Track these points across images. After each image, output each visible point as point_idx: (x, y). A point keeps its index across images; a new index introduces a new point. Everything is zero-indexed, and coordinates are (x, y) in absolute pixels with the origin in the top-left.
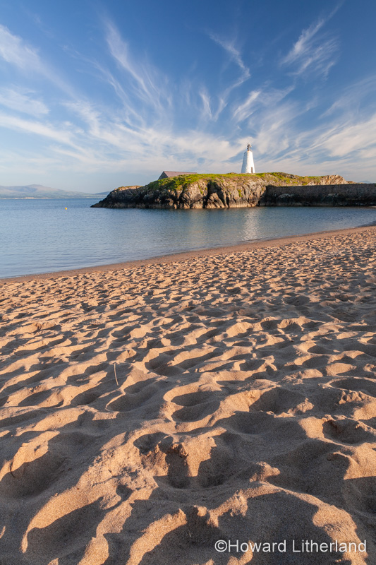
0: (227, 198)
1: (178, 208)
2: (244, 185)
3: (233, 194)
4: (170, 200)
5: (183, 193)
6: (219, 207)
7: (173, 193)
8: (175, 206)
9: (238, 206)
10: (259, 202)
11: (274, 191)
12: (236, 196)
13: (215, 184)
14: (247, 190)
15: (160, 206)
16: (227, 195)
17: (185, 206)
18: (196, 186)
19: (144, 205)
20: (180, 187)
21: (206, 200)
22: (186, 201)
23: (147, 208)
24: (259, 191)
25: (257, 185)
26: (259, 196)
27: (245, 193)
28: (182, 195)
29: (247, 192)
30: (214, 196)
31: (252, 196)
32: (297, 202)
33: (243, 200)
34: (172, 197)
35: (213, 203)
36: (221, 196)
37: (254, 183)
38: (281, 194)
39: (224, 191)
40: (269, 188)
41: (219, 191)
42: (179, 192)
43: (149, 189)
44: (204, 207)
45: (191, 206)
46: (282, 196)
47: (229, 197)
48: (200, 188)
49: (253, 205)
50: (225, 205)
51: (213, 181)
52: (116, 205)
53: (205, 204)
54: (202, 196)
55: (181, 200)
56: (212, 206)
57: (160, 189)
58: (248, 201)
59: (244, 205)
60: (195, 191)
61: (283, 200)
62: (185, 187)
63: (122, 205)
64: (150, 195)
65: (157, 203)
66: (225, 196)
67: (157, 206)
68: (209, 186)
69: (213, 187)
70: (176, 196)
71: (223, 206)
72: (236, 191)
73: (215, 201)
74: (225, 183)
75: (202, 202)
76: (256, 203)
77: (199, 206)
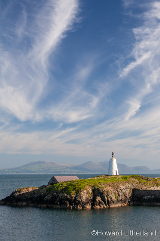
0: (108, 200)
1: (74, 208)
2: (118, 190)
3: (112, 197)
4: (67, 202)
5: (76, 196)
6: (102, 207)
7: (69, 196)
8: (71, 207)
9: (116, 206)
10: (129, 202)
11: (138, 193)
12: (114, 198)
13: (98, 190)
14: (120, 193)
15: (59, 207)
16: (107, 198)
17: (79, 207)
18: (85, 191)
19: (45, 205)
20: (74, 192)
21: (93, 202)
22: (79, 203)
23: (48, 208)
24: (128, 193)
25: (126, 188)
26: (128, 197)
27: (119, 195)
28: (75, 198)
29: (120, 195)
30: (99, 199)
31: (124, 197)
32: (157, 202)
33: (118, 201)
34: (68, 200)
35: (98, 204)
36: (103, 199)
37: (124, 187)
38: (144, 196)
39: (105, 195)
40: (134, 190)
41: (101, 194)
42: (74, 196)
43: (47, 191)
44: (92, 208)
45: (83, 207)
46: (145, 198)
47: (109, 199)
48: (88, 192)
49: (125, 204)
50: (106, 205)
51: (96, 188)
52: (19, 203)
53: (93, 205)
54: (89, 199)
55: (75, 202)
56: (98, 207)
57: (57, 193)
58: (122, 201)
59: (119, 205)
60: (85, 195)
61: (146, 201)
62: (78, 192)
63: (24, 204)
64: (49, 197)
65: (57, 204)
66: (106, 198)
67: (57, 206)
68: (93, 191)
69: (97, 192)
70: (71, 199)
71: (105, 207)
72: (113, 194)
73: (100, 202)
74: (105, 189)
75: (91, 204)
76: (127, 202)
77: (89, 207)
